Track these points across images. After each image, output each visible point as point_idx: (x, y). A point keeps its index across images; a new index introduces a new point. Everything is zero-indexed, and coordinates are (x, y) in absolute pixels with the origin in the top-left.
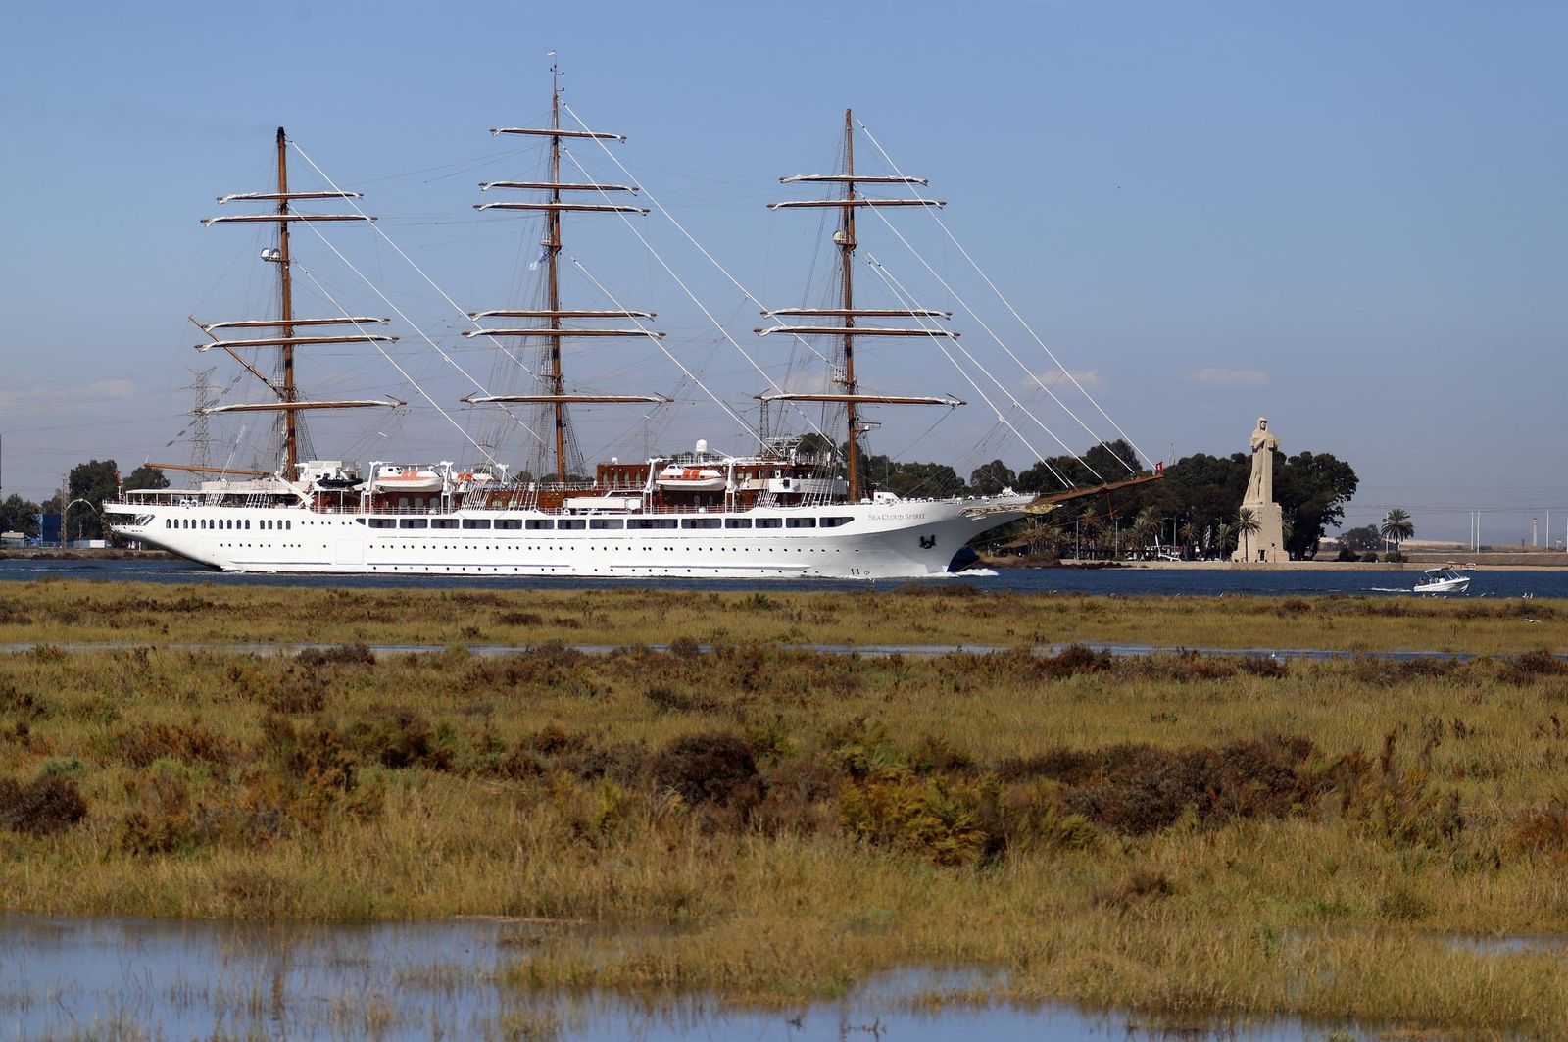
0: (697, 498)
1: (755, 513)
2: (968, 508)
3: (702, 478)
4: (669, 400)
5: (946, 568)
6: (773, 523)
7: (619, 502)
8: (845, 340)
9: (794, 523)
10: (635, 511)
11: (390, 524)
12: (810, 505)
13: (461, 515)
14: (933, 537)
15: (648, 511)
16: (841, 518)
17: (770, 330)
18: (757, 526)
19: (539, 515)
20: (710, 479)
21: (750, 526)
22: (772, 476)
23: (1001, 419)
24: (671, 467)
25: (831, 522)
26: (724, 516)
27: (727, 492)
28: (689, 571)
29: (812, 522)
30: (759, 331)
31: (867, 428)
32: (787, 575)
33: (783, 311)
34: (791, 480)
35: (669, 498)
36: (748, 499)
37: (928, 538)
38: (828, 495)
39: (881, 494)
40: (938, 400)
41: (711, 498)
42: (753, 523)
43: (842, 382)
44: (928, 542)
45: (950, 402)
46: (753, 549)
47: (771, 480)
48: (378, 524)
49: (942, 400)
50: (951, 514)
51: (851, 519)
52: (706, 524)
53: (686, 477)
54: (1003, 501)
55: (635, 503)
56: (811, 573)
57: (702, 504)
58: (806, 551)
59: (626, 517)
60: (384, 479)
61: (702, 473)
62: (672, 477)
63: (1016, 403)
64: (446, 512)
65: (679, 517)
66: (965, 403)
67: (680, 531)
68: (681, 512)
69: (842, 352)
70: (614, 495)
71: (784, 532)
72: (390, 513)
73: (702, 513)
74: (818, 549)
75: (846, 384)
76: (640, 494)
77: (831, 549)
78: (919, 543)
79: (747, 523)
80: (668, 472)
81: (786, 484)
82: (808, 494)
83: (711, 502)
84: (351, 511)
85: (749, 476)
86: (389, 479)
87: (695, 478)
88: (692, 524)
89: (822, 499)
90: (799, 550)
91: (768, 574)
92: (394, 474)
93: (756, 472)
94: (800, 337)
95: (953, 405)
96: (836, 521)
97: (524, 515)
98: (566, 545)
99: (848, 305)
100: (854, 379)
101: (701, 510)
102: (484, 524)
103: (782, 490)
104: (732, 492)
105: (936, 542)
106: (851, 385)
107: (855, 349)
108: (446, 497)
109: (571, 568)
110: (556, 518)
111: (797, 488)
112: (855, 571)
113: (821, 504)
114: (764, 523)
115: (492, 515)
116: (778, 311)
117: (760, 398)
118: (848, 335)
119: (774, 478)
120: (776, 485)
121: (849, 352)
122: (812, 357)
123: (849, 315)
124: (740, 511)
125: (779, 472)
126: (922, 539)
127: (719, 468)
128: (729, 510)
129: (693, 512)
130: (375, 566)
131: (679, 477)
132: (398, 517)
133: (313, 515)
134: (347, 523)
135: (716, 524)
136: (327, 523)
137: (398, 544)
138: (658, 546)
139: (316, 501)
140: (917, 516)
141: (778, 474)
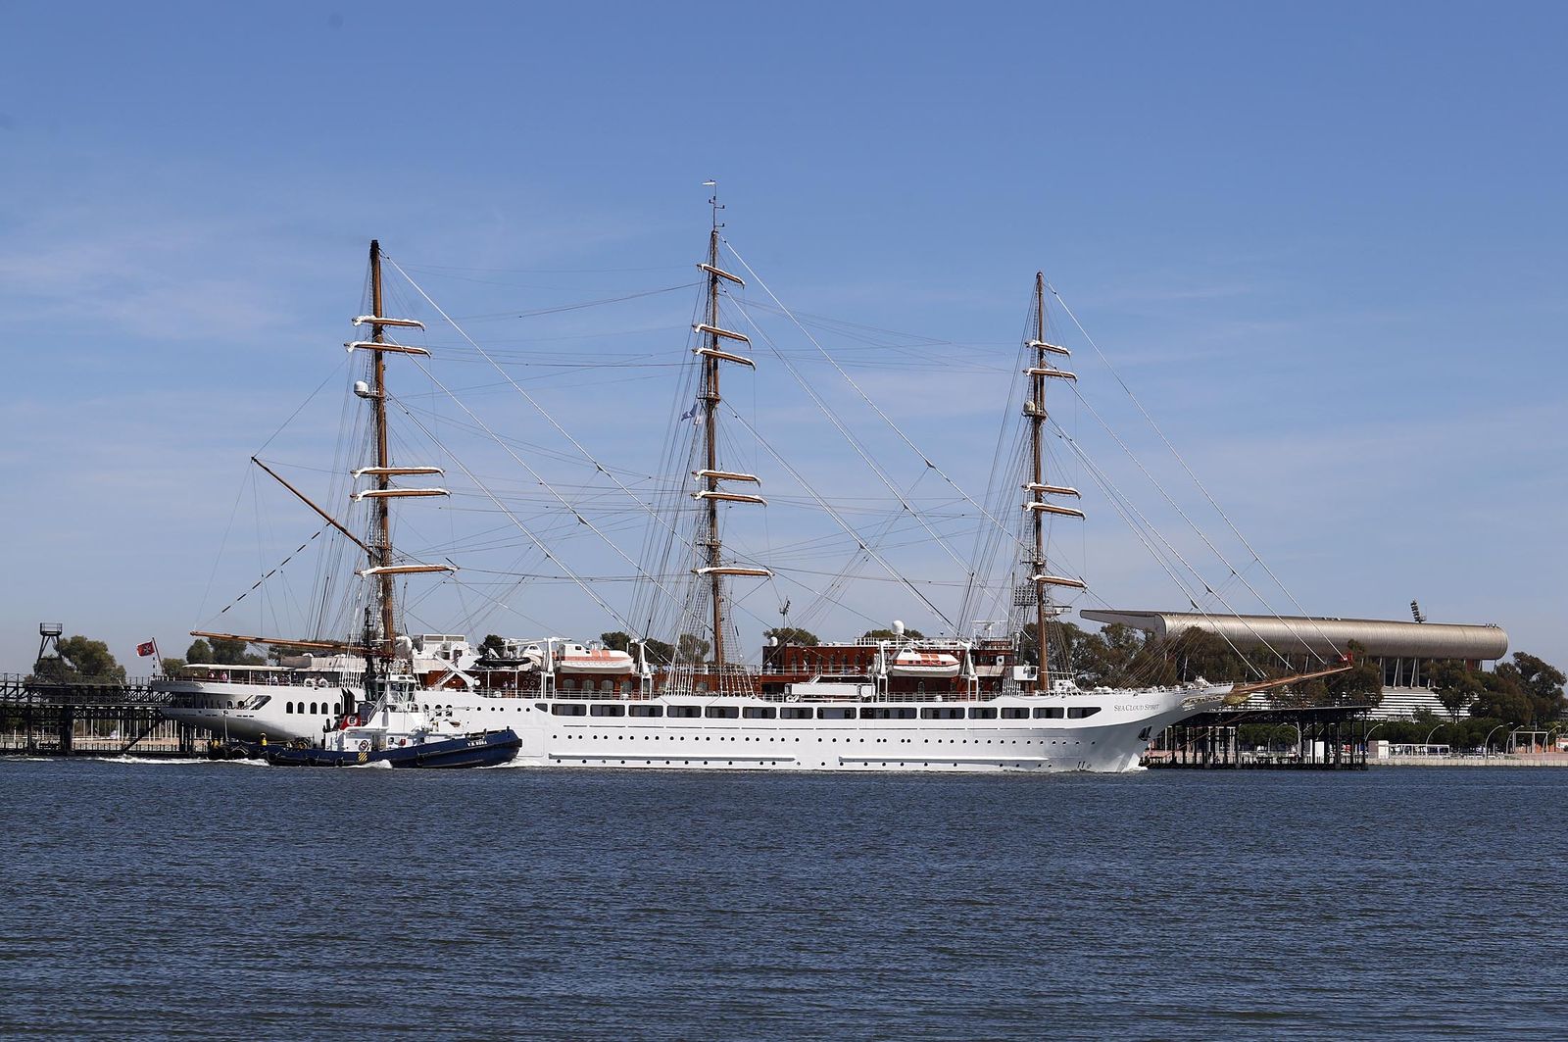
1: (1000, 702)
2: (1186, 698)
3: (937, 663)
6: (1020, 713)
7: (850, 689)
9: (1042, 713)
10: (868, 700)
11: (578, 711)
13: (665, 701)
15: (881, 700)
16: (1089, 708)
18: (1003, 716)
19: (759, 702)
20: (950, 665)
21: (995, 716)
22: (992, 661)
24: (906, 651)
26: (966, 705)
27: (969, 678)
28: (926, 765)
29: (1059, 713)
35: (902, 685)
36: (991, 686)
37: (1147, 730)
42: (999, 713)
43: (1031, 562)
44: (1145, 734)
46: (996, 742)
48: (556, 710)
50: (1174, 705)
51: (1098, 709)
52: (936, 714)
53: (927, 663)
54: (1200, 691)
55: (868, 690)
56: (1045, 767)
57: (940, 692)
58: (1048, 743)
59: (859, 706)
60: (570, 658)
61: (942, 658)
62: (908, 663)
64: (646, 697)
65: (919, 706)
67: (918, 722)
68: (920, 700)
70: (822, 680)
71: (1033, 722)
72: (578, 697)
73: (939, 703)
74: (1059, 741)
76: (866, 681)
77: (1071, 741)
78: (1137, 734)
79: (992, 713)
80: (903, 656)
84: (529, 696)
86: (577, 659)
88: (926, 714)
90: (1042, 742)
92: (582, 653)
96: (1084, 712)
97: (740, 702)
98: (790, 736)
101: (939, 698)
102: (693, 712)
103: (1025, 677)
104: (975, 679)
107: (1045, 528)
108: (646, 680)
109: (796, 763)
110: (778, 706)
120: (1019, 673)
121: (1037, 530)
124: (986, 699)
126: (1144, 730)
127: (952, 652)
128: (973, 698)
129: (933, 700)
130: (559, 759)
131: (918, 662)
132: (588, 703)
133: (478, 700)
134: (524, 710)
135: (956, 714)
136: (497, 709)
137: (589, 733)
138: (894, 737)
139: (484, 683)
140: (1153, 707)
141: (1000, 660)
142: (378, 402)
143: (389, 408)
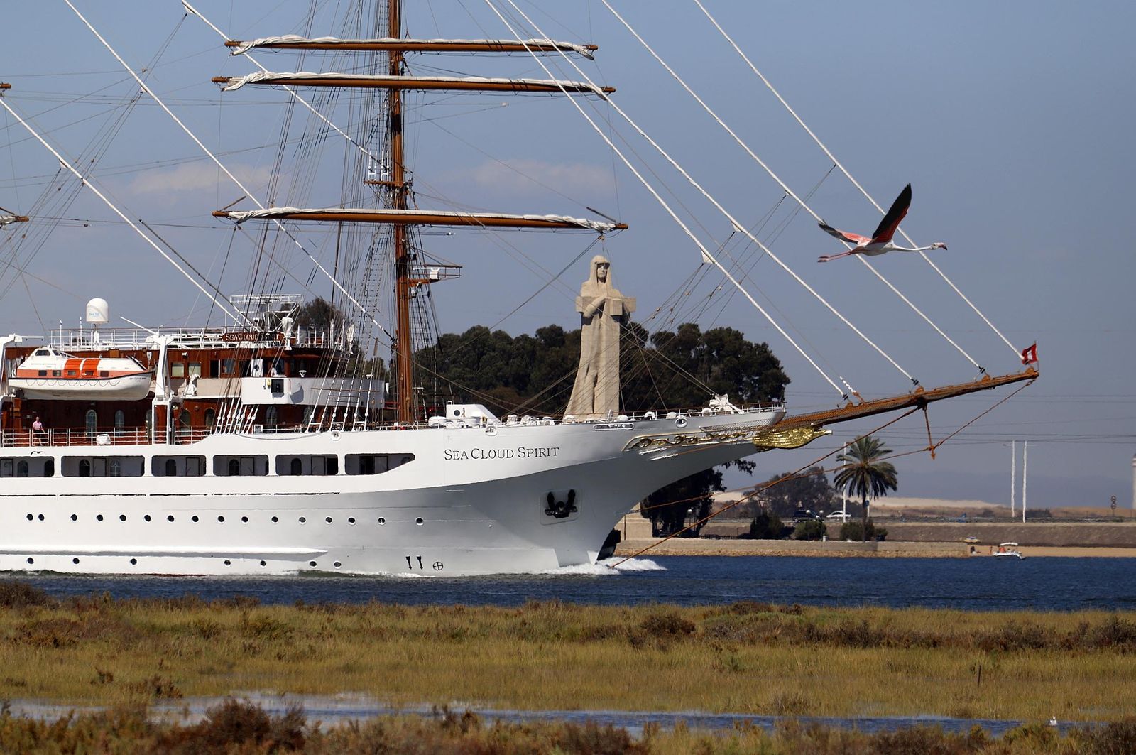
0: (92, 414)
1: (212, 446)
2: (643, 436)
3: (105, 375)
4: (17, 219)
5: (594, 556)
6: (250, 465)
8: (388, 99)
9: (293, 465)
12: (324, 429)
14: (572, 495)
16: (387, 456)
17: (246, 79)
18: (218, 472)
20: (123, 380)
21: (202, 472)
22: (245, 371)
23: (707, 257)
24: (40, 353)
25: (365, 464)
26: (148, 451)
27: (155, 402)
28: (76, 561)
29: (328, 465)
30: (225, 80)
31: (433, 276)
32: (278, 569)
33: (270, 40)
34: (286, 380)
36: (198, 417)
37: (561, 496)
38: (362, 411)
39: (459, 407)
40: (572, 220)
41: (120, 414)
42: (210, 466)
43: (381, 184)
44: (561, 504)
45: (596, 225)
46: (208, 519)
47: (245, 380)
49: (580, 221)
50: (608, 449)
51: (408, 458)
52: (111, 467)
53: (70, 374)
54: (714, 422)
56: (325, 565)
57: (104, 427)
58: (316, 522)
61: (104, 365)
62: (42, 374)
63: (738, 226)
65: (57, 453)
66: (624, 227)
67: (58, 482)
68: (60, 443)
69: (382, 123)
71: (273, 483)
73: (103, 447)
74: (341, 517)
75: (390, 187)
77: (366, 518)
78: (540, 505)
79: (195, 466)
80: (33, 363)
81: (277, 388)
82: (320, 408)
83: (120, 423)
85: (195, 373)
87: (90, 374)
88: (83, 468)
89: (350, 419)
90: (303, 520)
91: (241, 569)
93: (211, 363)
94: (302, 97)
95: (601, 230)
96: (378, 462)
99: (395, 30)
100: (407, 178)
101: (102, 438)
103: (268, 398)
104: (167, 402)
105: (578, 505)
106: (399, 189)
107: (408, 117)
111: (298, 395)
112: (415, 562)
113: (348, 428)
114: (232, 466)
116: (259, 41)
117: (227, 215)
118: (395, 89)
119: (249, 375)
120: (255, 390)
121: (395, 123)
122: (324, 133)
123: (397, 51)
124: (182, 441)
125: (260, 362)
126: (550, 497)
127: (138, 355)
128: (161, 439)
129: (87, 442)
131: (58, 373)
135: (133, 467)
140: (541, 452)
141: (256, 368)
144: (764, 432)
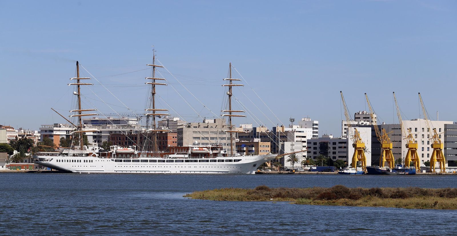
0: (200, 155)
1: (217, 158)
2: (265, 157)
6: (222, 161)
7: (182, 156)
8: (230, 117)
9: (227, 161)
10: (187, 158)
11: (121, 161)
12: (231, 156)
13: (140, 159)
14: (256, 164)
15: (190, 158)
16: (239, 160)
17: (224, 115)
19: (161, 159)
20: (206, 151)
22: (217, 149)
24: (195, 147)
25: (236, 161)
26: (209, 159)
28: (200, 172)
29: (231, 161)
33: (224, 111)
35: (195, 155)
36: (215, 155)
41: (205, 155)
42: (217, 161)
48: (116, 161)
50: (261, 159)
51: (241, 160)
52: (203, 161)
53: (200, 150)
55: (187, 156)
59: (184, 159)
60: (119, 150)
61: (204, 149)
64: (136, 158)
65: (198, 159)
67: (198, 163)
68: (198, 158)
70: (177, 154)
71: (225, 163)
72: (121, 158)
73: (203, 159)
75: (230, 128)
76: (187, 154)
77: (235, 167)
78: (253, 165)
80: (195, 149)
84: (110, 158)
86: (120, 150)
87: (202, 150)
90: (228, 167)
97: (157, 159)
98: (169, 166)
99: (230, 110)
102: (147, 161)
104: (211, 153)
107: (232, 120)
108: (136, 154)
109: (170, 172)
110: (166, 159)
114: (220, 161)
115: (149, 159)
117: (222, 131)
120: (222, 152)
121: (230, 120)
123: (230, 112)
124: (214, 158)
125: (220, 149)
127: (208, 148)
128: (211, 158)
130: (116, 171)
131: (198, 150)
132: (123, 159)
133: (99, 159)
134: (109, 161)
135: (207, 161)
136: (103, 161)
137: (123, 166)
138: (193, 166)
139: (100, 155)
142: (79, 95)
143: (81, 96)
144: (276, 157)
